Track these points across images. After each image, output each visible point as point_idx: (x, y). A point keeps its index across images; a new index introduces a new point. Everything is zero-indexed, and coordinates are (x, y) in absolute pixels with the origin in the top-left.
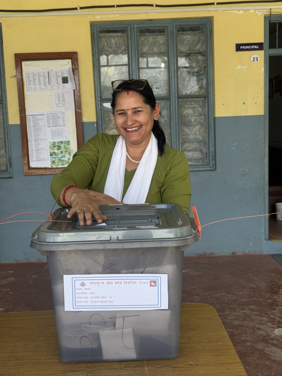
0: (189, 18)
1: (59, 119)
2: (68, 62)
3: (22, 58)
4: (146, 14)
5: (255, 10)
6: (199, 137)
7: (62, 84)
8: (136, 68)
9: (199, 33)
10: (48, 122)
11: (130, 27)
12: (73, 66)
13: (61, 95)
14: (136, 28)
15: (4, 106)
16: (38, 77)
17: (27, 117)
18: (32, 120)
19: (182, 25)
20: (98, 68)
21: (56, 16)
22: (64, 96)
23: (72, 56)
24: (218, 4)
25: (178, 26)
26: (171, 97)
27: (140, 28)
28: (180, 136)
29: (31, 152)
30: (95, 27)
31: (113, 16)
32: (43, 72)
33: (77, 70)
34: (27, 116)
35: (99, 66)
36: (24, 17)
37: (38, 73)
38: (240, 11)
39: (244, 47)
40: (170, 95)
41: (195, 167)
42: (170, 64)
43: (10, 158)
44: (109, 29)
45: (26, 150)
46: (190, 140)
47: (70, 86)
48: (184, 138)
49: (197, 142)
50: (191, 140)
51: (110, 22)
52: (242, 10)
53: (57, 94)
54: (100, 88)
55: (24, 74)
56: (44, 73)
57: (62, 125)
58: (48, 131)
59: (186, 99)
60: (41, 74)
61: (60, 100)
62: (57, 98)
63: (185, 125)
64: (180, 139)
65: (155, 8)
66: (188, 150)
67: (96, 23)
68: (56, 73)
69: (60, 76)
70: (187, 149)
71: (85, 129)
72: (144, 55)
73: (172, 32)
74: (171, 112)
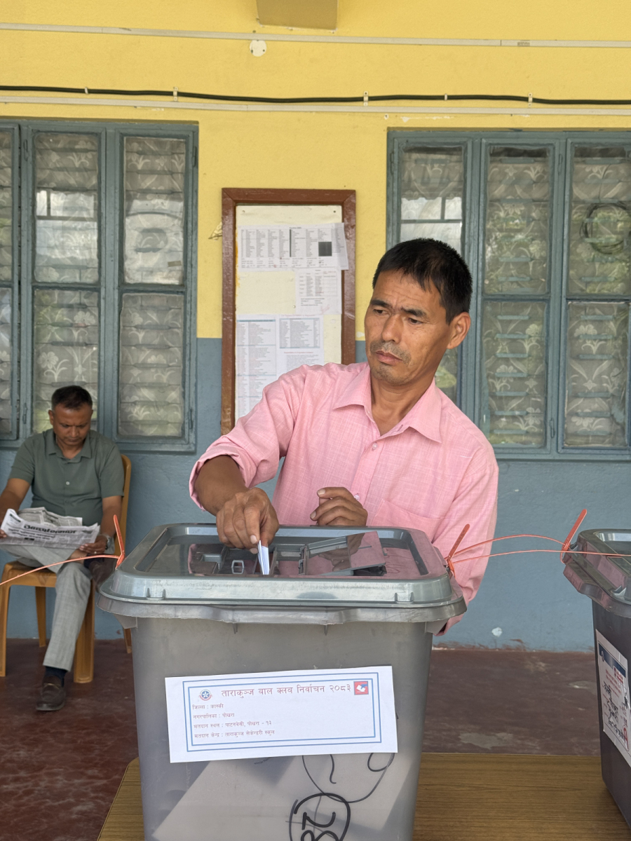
0: (601, 130)
1: (306, 332)
2: (335, 212)
3: (237, 199)
4: (511, 117)
6: (608, 386)
7: (318, 257)
8: (479, 230)
9: (621, 162)
10: (281, 337)
11: (473, 143)
12: (345, 219)
13: (314, 281)
14: (486, 146)
15: (188, 298)
16: (269, 239)
17: (238, 324)
18: (247, 331)
19: (585, 143)
20: (395, 227)
21: (317, 112)
22: (320, 284)
23: (344, 199)
25: (577, 146)
26: (552, 296)
27: (492, 147)
28: (567, 382)
29: (241, 399)
30: (396, 140)
31: (439, 118)
32: (280, 230)
33: (354, 229)
34: (236, 322)
35: (398, 224)
36: (247, 111)
37: (269, 231)
40: (549, 293)
41: (598, 452)
42: (554, 224)
43: (191, 411)
44: (425, 145)
45: (231, 394)
46: (586, 391)
47: (335, 263)
48: (574, 387)
49: (601, 398)
50: (590, 392)
51: (428, 129)
53: (305, 278)
55: (238, 231)
56: (281, 232)
57: (312, 345)
59: (586, 303)
60: (274, 235)
61: (311, 291)
62: (305, 287)
63: (577, 358)
64: (566, 388)
65: (530, 104)
66: (581, 414)
67: (398, 131)
68: (308, 233)
69: (315, 240)
70: (579, 411)
71: (361, 355)
72: (497, 204)
73: (562, 158)
74: (551, 328)
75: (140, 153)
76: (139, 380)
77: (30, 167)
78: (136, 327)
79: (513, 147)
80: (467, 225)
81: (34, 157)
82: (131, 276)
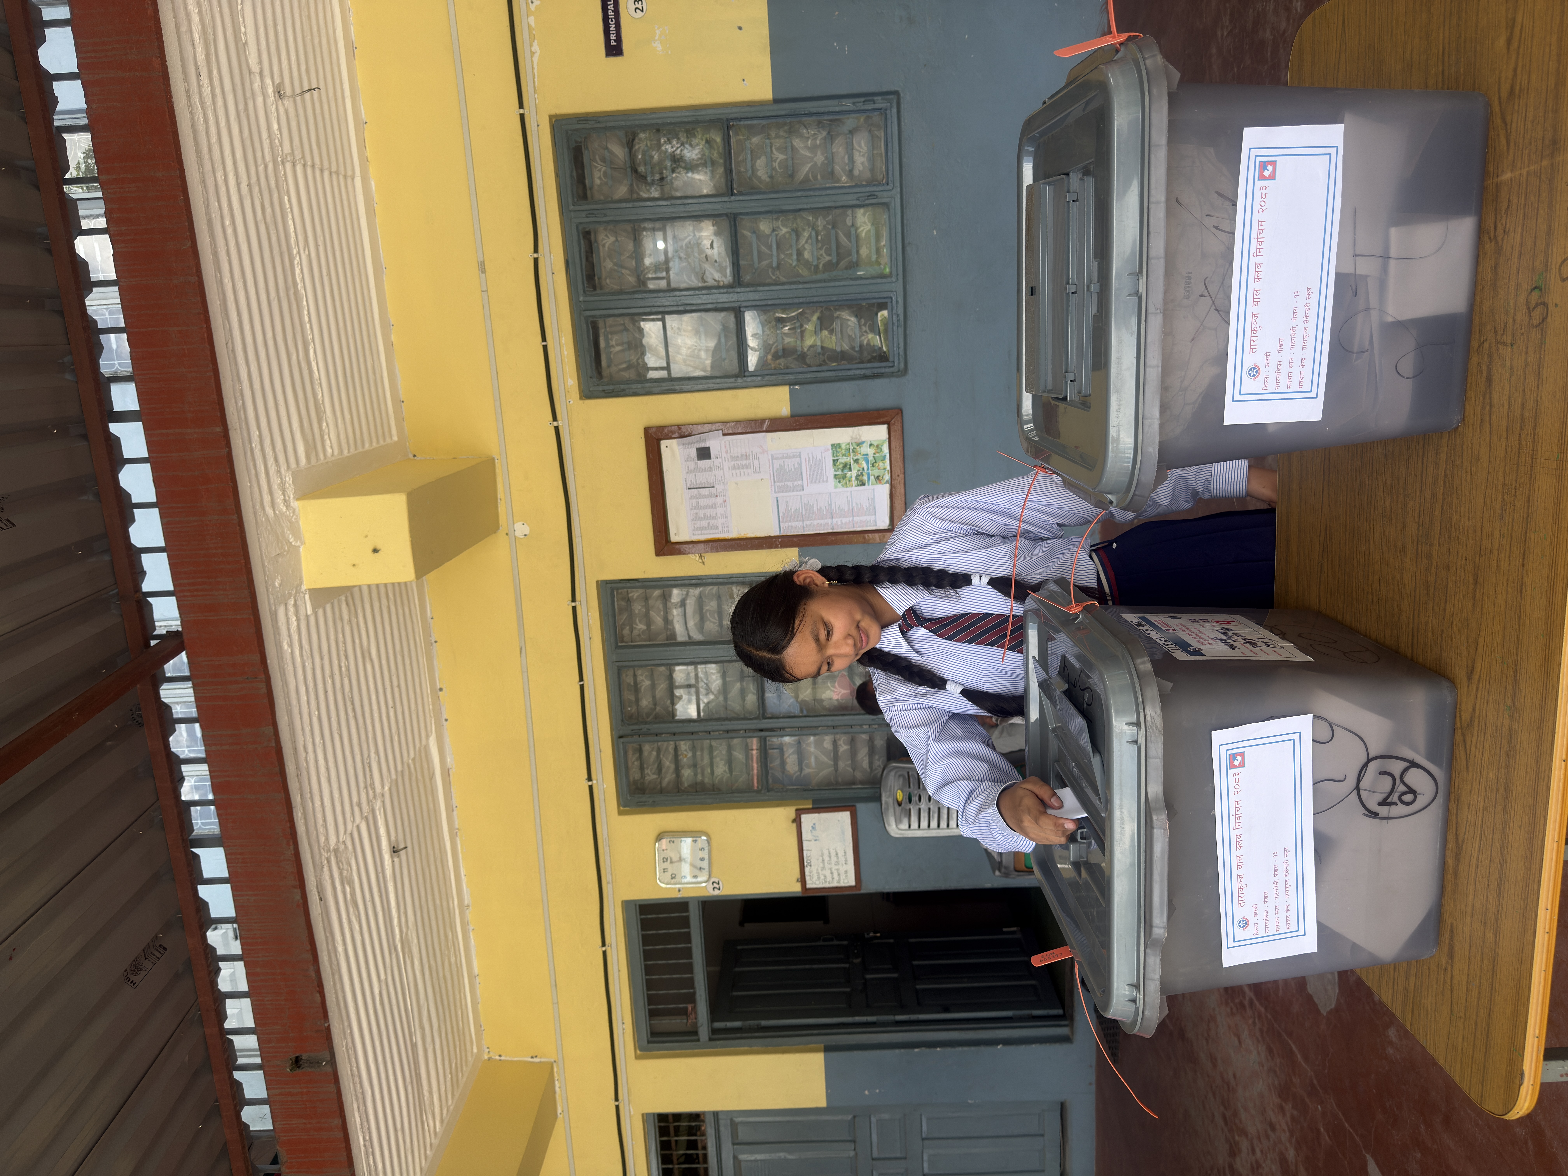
0: (557, 176)
1: (786, 467)
2: (667, 446)
3: (664, 542)
4: (555, 273)
5: (529, 13)
6: (819, 139)
7: (712, 460)
8: (668, 296)
9: (587, 148)
10: (793, 491)
11: (584, 310)
12: (673, 436)
13: (736, 462)
14: (586, 296)
16: (699, 509)
17: (783, 533)
18: (790, 524)
19: (572, 190)
20: (674, 383)
21: (572, 470)
22: (738, 456)
23: (654, 438)
24: (521, 106)
25: (576, 200)
26: (730, 211)
27: (586, 289)
28: (818, 186)
29: (854, 526)
30: (591, 390)
31: (565, 349)
33: (683, 427)
34: (781, 535)
35: (671, 380)
37: (691, 509)
38: (533, 49)
39: (613, 37)
40: (727, 215)
42: (658, 216)
44: (592, 359)
45: (851, 535)
46: (825, 161)
47: (716, 443)
48: (822, 178)
49: (832, 144)
50: (826, 158)
51: (576, 356)
52: (531, 46)
53: (734, 472)
54: (717, 378)
55: (694, 538)
56: (692, 498)
57: (797, 460)
58: (812, 489)
59: (733, 175)
60: (695, 504)
61: (746, 465)
62: (742, 471)
63: (792, 176)
64: (824, 186)
65: (540, 255)
66: (851, 166)
67: (582, 386)
68: (689, 471)
69: (696, 464)
70: (847, 168)
71: (804, 409)
72: (642, 278)
73: (589, 214)
74: (763, 209)
75: (632, 629)
77: (655, 726)
79: (584, 267)
80: (667, 309)
81: (646, 722)
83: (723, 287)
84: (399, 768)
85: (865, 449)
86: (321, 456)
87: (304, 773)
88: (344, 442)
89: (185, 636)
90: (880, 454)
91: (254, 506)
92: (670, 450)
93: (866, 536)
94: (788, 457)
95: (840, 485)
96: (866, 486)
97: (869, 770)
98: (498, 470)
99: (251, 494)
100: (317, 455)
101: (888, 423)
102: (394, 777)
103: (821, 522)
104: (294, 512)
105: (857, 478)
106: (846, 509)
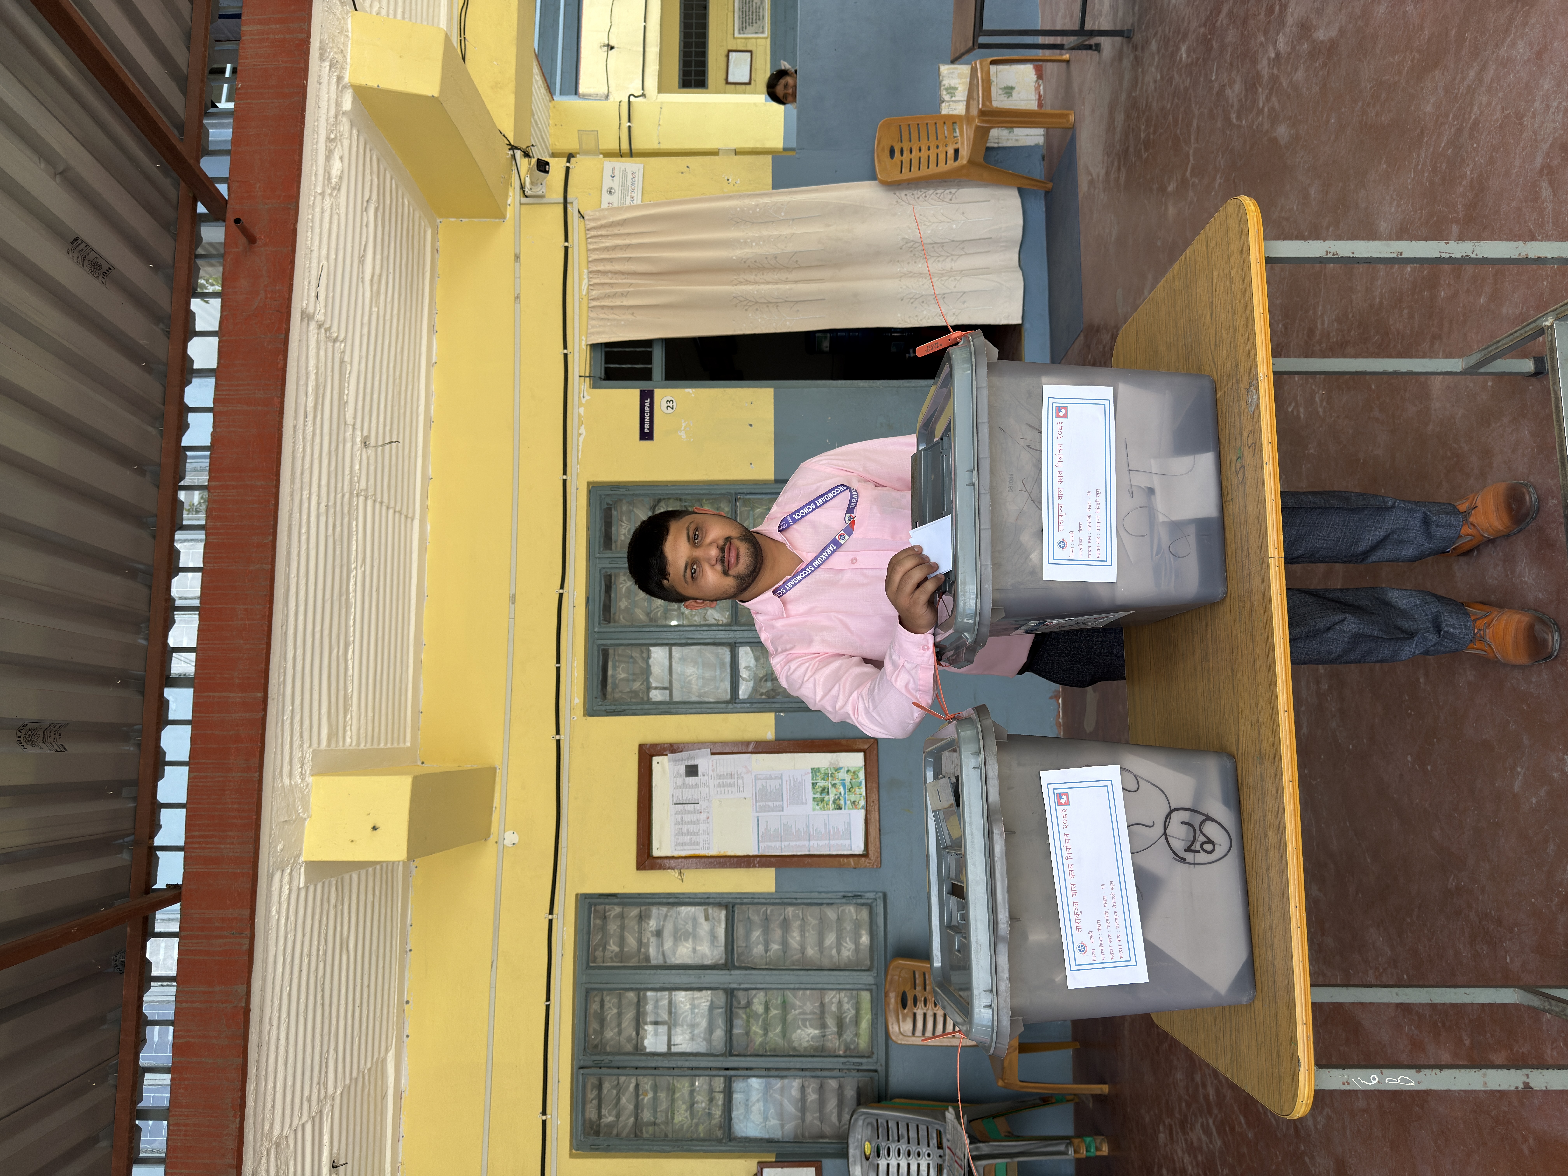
0: (588, 529)
1: (768, 787)
2: (658, 763)
3: (646, 856)
4: (577, 607)
5: (580, 405)
7: (699, 777)
9: (616, 510)
10: (773, 811)
11: (598, 640)
12: (665, 753)
13: (721, 781)
14: (600, 627)
15: (738, 901)
16: (683, 824)
17: (761, 853)
18: (768, 843)
19: (599, 541)
20: (674, 706)
22: (724, 775)
23: (647, 755)
24: (565, 472)
25: (602, 549)
27: (601, 621)
30: (595, 708)
31: (576, 671)
32: (675, 814)
33: (674, 745)
34: (759, 854)
35: (671, 704)
36: (567, 848)
37: (675, 825)
39: (647, 426)
43: (844, 897)
44: (599, 682)
45: (828, 859)
47: (705, 762)
51: (586, 678)
53: (719, 789)
55: (675, 854)
56: (677, 813)
57: (779, 781)
58: (791, 810)
60: (679, 819)
61: (730, 783)
62: (726, 789)
65: (565, 591)
67: (587, 705)
68: (677, 787)
69: (684, 780)
71: (788, 735)
73: (612, 561)
75: (604, 949)
76: (817, 949)
77: (617, 1058)
78: (766, 952)
79: (601, 605)
80: (675, 642)
81: (609, 1054)
82: (717, 957)
83: (722, 625)
84: (355, 1074)
85: (842, 775)
86: (341, 743)
87: (265, 1048)
88: (362, 736)
89: (183, 889)
90: (857, 780)
91: (274, 771)
92: (661, 765)
93: (841, 859)
94: (771, 778)
95: (817, 808)
96: (843, 811)
97: (837, 1123)
98: (498, 779)
99: (275, 759)
100: (337, 741)
101: (864, 751)
102: (347, 1082)
103: (798, 843)
104: (308, 785)
105: (834, 802)
106: (823, 832)
